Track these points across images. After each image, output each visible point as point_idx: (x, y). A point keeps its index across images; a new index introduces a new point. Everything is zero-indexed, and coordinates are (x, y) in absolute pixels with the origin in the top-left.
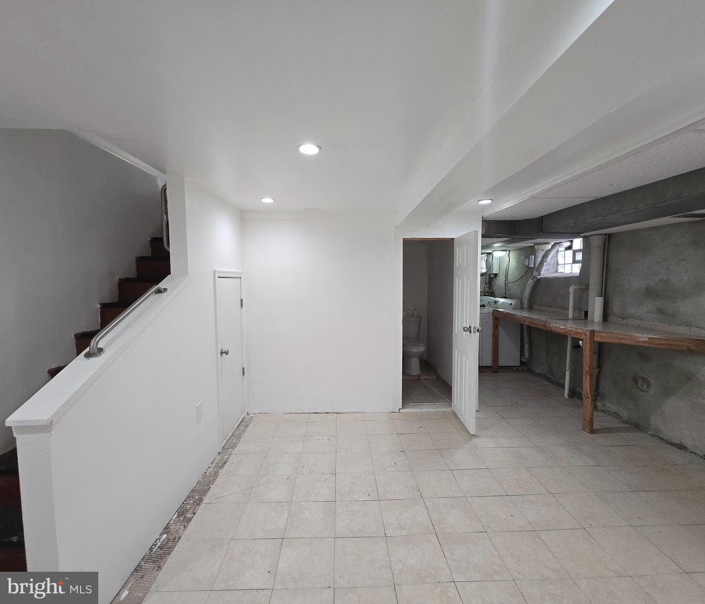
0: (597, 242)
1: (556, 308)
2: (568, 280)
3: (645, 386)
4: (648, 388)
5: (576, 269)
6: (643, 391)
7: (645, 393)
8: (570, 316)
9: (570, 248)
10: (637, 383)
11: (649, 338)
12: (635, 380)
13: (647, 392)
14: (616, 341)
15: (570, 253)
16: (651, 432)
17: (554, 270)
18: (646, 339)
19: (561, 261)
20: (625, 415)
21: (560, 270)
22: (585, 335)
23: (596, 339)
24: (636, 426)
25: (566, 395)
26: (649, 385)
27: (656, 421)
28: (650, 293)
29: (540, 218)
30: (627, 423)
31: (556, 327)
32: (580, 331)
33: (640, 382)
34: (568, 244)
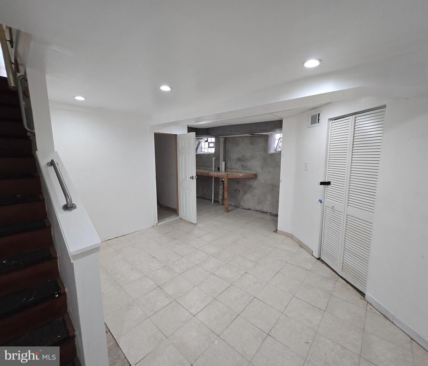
0: (222, 140)
1: (205, 167)
2: (209, 155)
3: (239, 192)
4: (240, 193)
5: (212, 151)
6: (238, 194)
7: (239, 195)
8: (213, 170)
9: (207, 141)
10: (236, 192)
11: (243, 175)
12: (236, 191)
13: (239, 194)
14: (234, 177)
15: (207, 143)
16: (241, 208)
17: (200, 151)
18: (242, 176)
19: (203, 147)
20: (233, 204)
21: (203, 150)
22: (225, 176)
23: (228, 177)
24: (237, 207)
25: (213, 202)
26: (240, 192)
27: (242, 204)
28: (239, 160)
29: (207, 128)
30: (234, 207)
31: (213, 175)
32: (223, 175)
33: (237, 191)
34: (206, 139)
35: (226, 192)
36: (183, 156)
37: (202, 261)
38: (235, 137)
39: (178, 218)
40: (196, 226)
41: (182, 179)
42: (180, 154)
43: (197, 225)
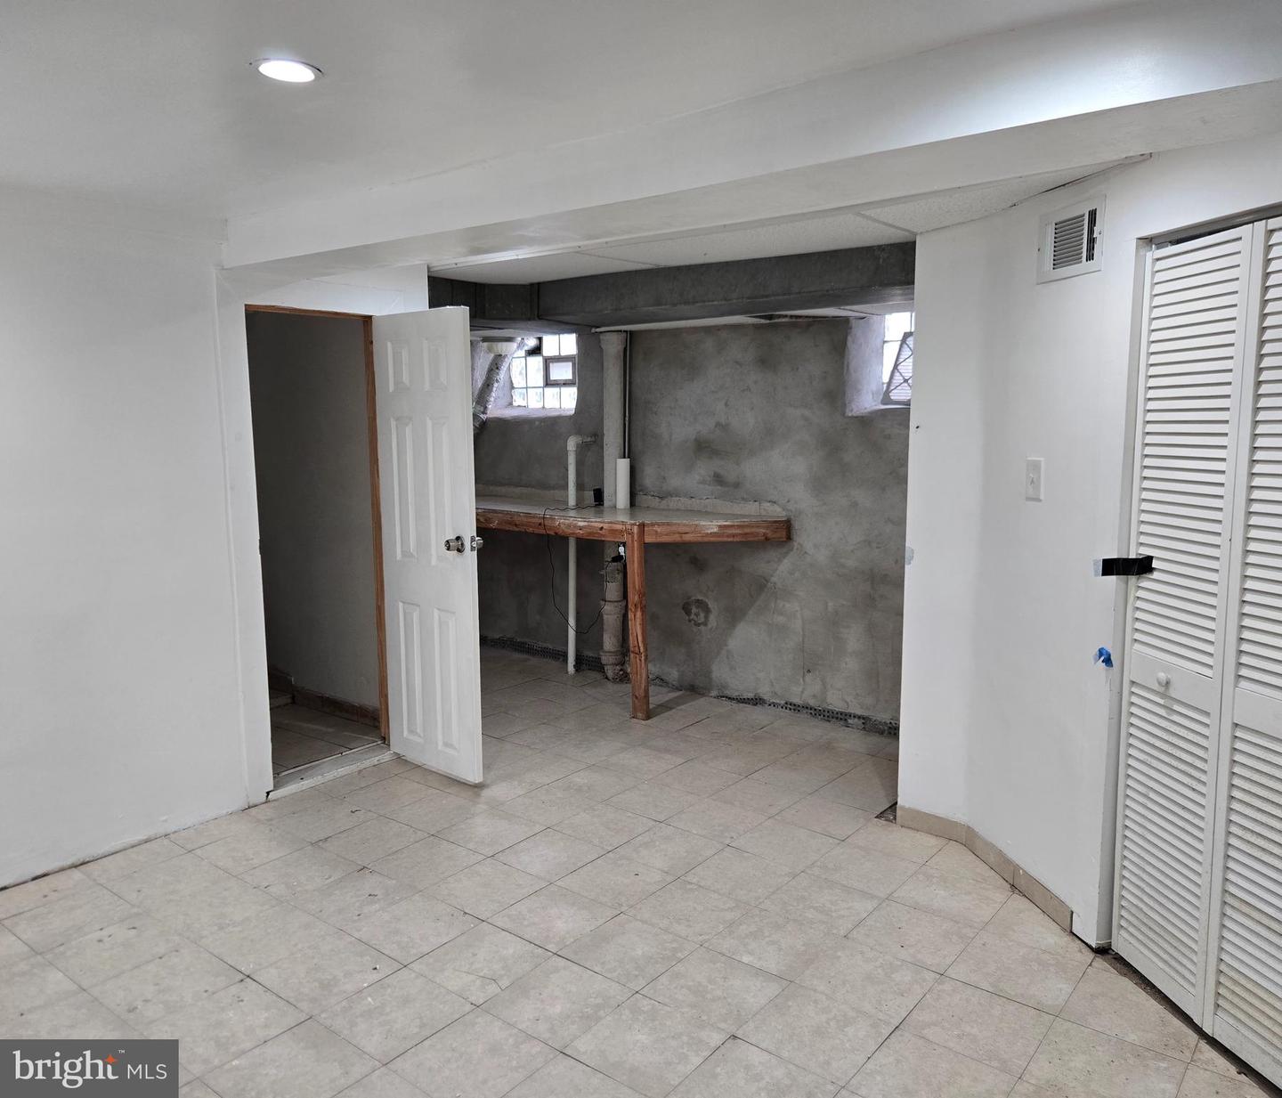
0: (612, 345)
1: (526, 486)
2: (549, 426)
3: (702, 615)
4: (706, 617)
5: (566, 401)
6: (699, 625)
7: (702, 628)
8: (572, 501)
9: (536, 351)
10: (688, 612)
11: (720, 526)
12: (686, 609)
13: (705, 624)
14: (676, 538)
15: (536, 361)
16: (714, 693)
17: (504, 402)
18: (716, 530)
19: (518, 381)
20: (673, 675)
21: (518, 401)
22: (631, 534)
23: (648, 539)
24: (693, 689)
25: (571, 668)
26: (707, 611)
27: (720, 672)
28: (703, 447)
29: (532, 285)
30: (679, 689)
31: (569, 526)
32: (619, 527)
33: (694, 610)
34: (531, 342)
35: (639, 614)
36: (408, 430)
37: (505, 983)
38: (677, 329)
39: (386, 756)
40: (478, 795)
41: (406, 554)
42: (393, 423)
43: (486, 793)
